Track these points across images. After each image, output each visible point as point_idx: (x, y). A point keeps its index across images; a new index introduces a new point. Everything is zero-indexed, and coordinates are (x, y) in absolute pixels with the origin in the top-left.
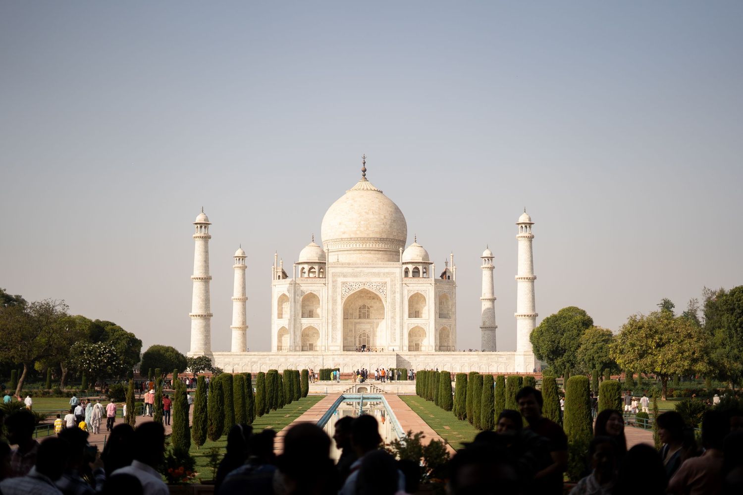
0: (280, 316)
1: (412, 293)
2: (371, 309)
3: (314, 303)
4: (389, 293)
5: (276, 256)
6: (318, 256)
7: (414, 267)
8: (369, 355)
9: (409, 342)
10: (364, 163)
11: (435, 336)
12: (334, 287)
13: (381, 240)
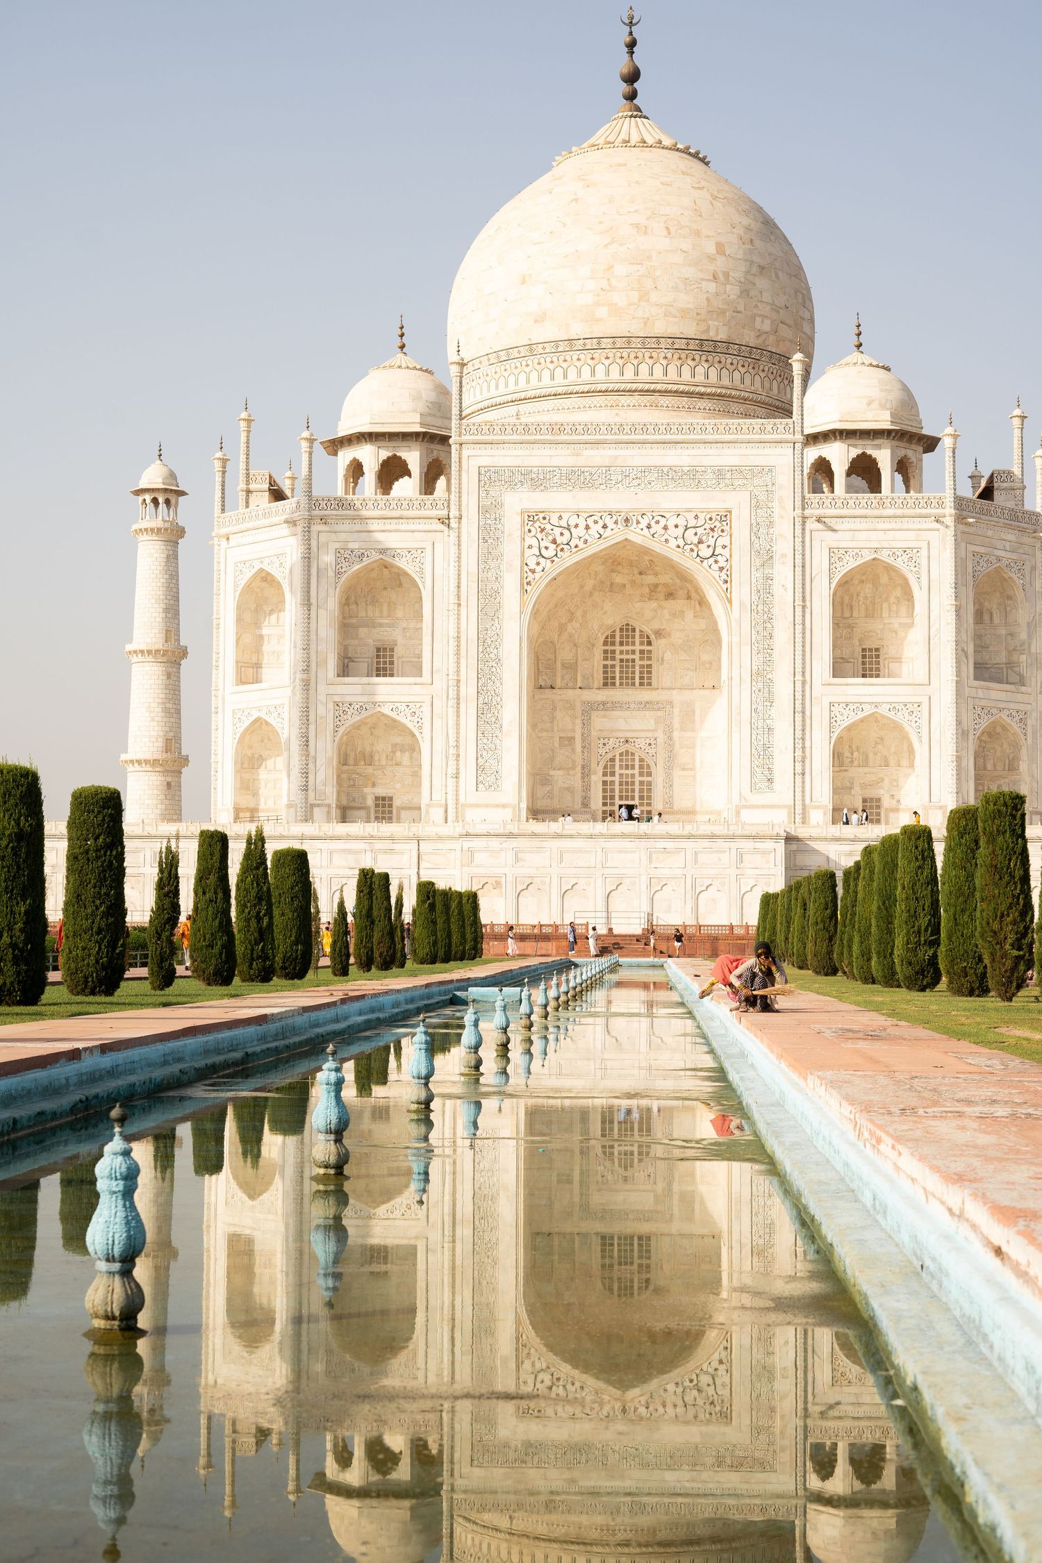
0: (249, 671)
1: (850, 564)
2: (659, 645)
3: (399, 613)
4: (741, 563)
5: (243, 424)
6: (421, 407)
7: (855, 452)
8: (646, 836)
9: (836, 791)
10: (632, 45)
11: (959, 759)
12: (489, 536)
13: (705, 348)
